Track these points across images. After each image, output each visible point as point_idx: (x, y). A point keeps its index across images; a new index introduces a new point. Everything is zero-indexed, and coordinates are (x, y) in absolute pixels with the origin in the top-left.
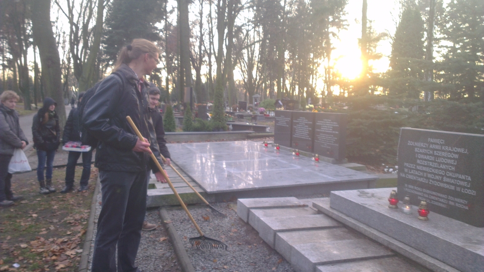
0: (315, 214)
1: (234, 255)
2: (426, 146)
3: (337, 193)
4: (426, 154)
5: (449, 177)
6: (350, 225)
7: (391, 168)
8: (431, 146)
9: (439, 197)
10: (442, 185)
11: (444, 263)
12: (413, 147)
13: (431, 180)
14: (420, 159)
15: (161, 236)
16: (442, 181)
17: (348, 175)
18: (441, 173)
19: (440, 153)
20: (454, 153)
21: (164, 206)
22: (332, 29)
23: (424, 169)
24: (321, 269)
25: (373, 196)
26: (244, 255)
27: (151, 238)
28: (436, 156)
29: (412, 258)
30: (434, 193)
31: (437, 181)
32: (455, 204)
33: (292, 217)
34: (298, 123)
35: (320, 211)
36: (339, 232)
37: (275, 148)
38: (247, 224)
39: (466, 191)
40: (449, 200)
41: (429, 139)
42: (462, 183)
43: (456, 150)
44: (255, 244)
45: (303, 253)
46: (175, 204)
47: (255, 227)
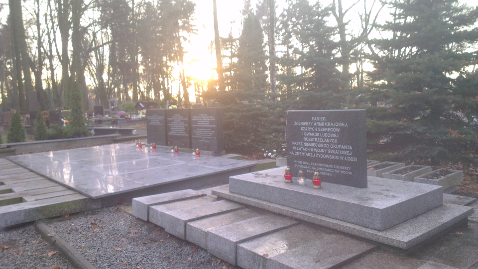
0: (215, 201)
1: (143, 255)
2: (310, 124)
3: (235, 177)
4: (311, 132)
5: (333, 149)
6: (253, 204)
7: (270, 152)
8: (315, 124)
9: (326, 167)
10: (327, 157)
11: (344, 221)
12: (299, 127)
13: (317, 154)
14: (306, 137)
15: (47, 251)
16: (327, 153)
17: (232, 164)
18: (326, 146)
19: (323, 129)
20: (336, 127)
21: (40, 220)
22: (182, 33)
23: (311, 145)
24: (243, 246)
25: (267, 175)
26: (154, 252)
27: (35, 255)
28: (320, 132)
29: (316, 222)
30: (321, 165)
31: (323, 153)
32: (340, 171)
33: (197, 206)
34: (173, 121)
35: (220, 198)
36: (244, 212)
37: (151, 148)
38: (148, 222)
39: (349, 159)
40: (334, 169)
41: (313, 118)
42: (344, 153)
43: (337, 124)
44: (162, 241)
45: (221, 235)
46: (55, 216)
47: (159, 224)
